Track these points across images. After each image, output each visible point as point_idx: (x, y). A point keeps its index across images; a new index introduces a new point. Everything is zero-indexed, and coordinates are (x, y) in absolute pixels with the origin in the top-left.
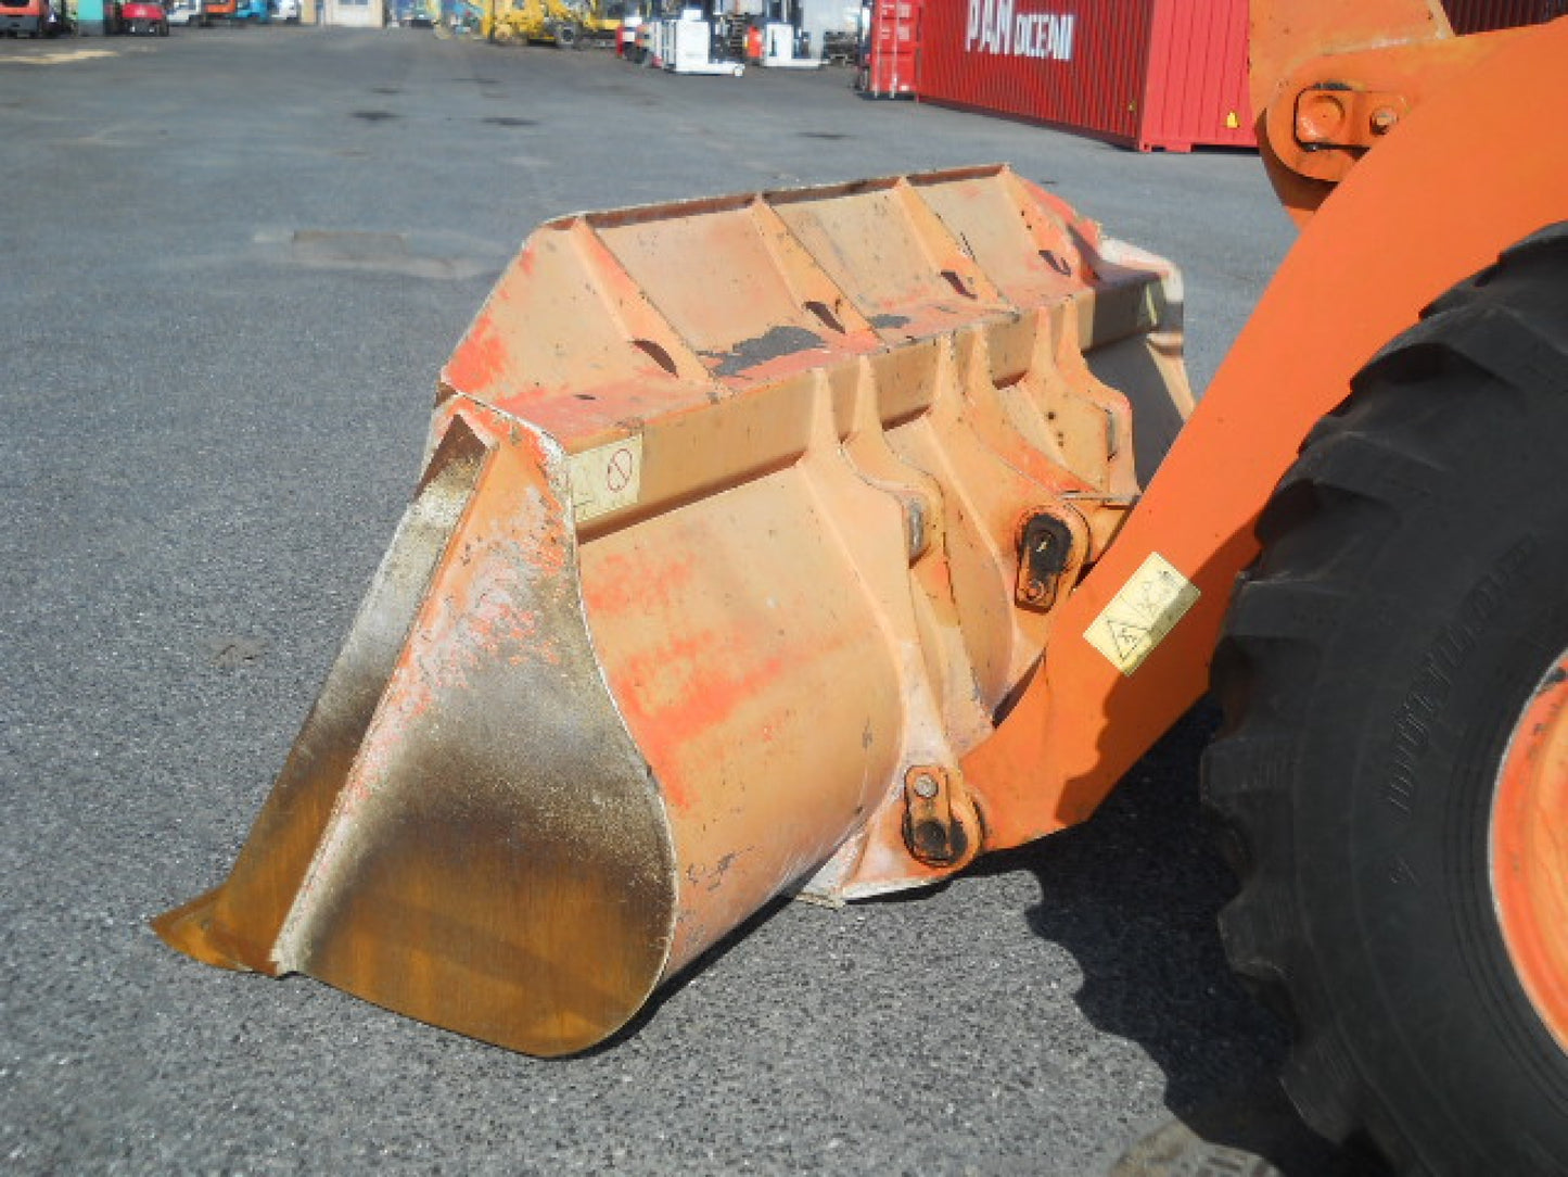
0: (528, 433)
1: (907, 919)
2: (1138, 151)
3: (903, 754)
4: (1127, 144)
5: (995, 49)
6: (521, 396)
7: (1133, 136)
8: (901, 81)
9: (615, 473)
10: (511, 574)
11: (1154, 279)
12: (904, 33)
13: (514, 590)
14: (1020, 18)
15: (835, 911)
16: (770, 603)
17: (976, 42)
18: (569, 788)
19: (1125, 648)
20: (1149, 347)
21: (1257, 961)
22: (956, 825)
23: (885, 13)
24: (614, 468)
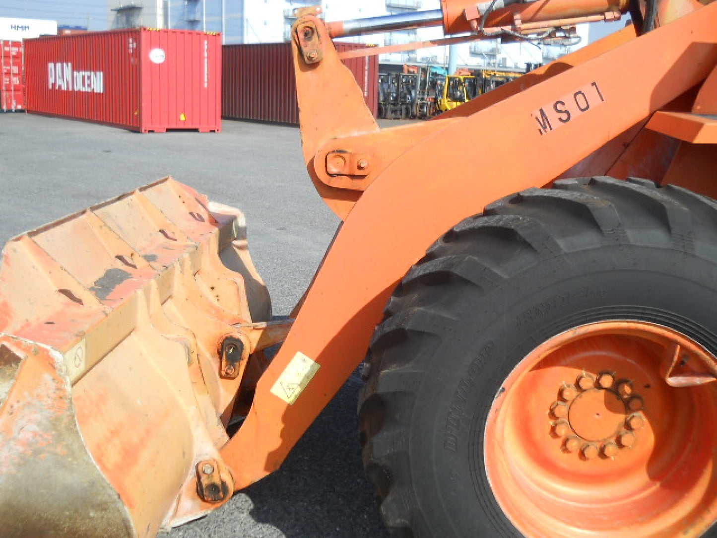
0: (43, 350)
1: (201, 530)
2: (142, 133)
3: (195, 456)
4: (136, 130)
5: (64, 88)
6: (22, 328)
7: (138, 126)
8: (17, 103)
9: (78, 360)
10: (38, 416)
11: (234, 218)
12: (16, 81)
13: (39, 424)
14: (75, 73)
15: (168, 533)
16: (139, 402)
17: (54, 85)
18: (76, 511)
19: (289, 393)
20: (234, 247)
21: (398, 521)
22: (223, 484)
23: (6, 71)
24: (77, 357)
